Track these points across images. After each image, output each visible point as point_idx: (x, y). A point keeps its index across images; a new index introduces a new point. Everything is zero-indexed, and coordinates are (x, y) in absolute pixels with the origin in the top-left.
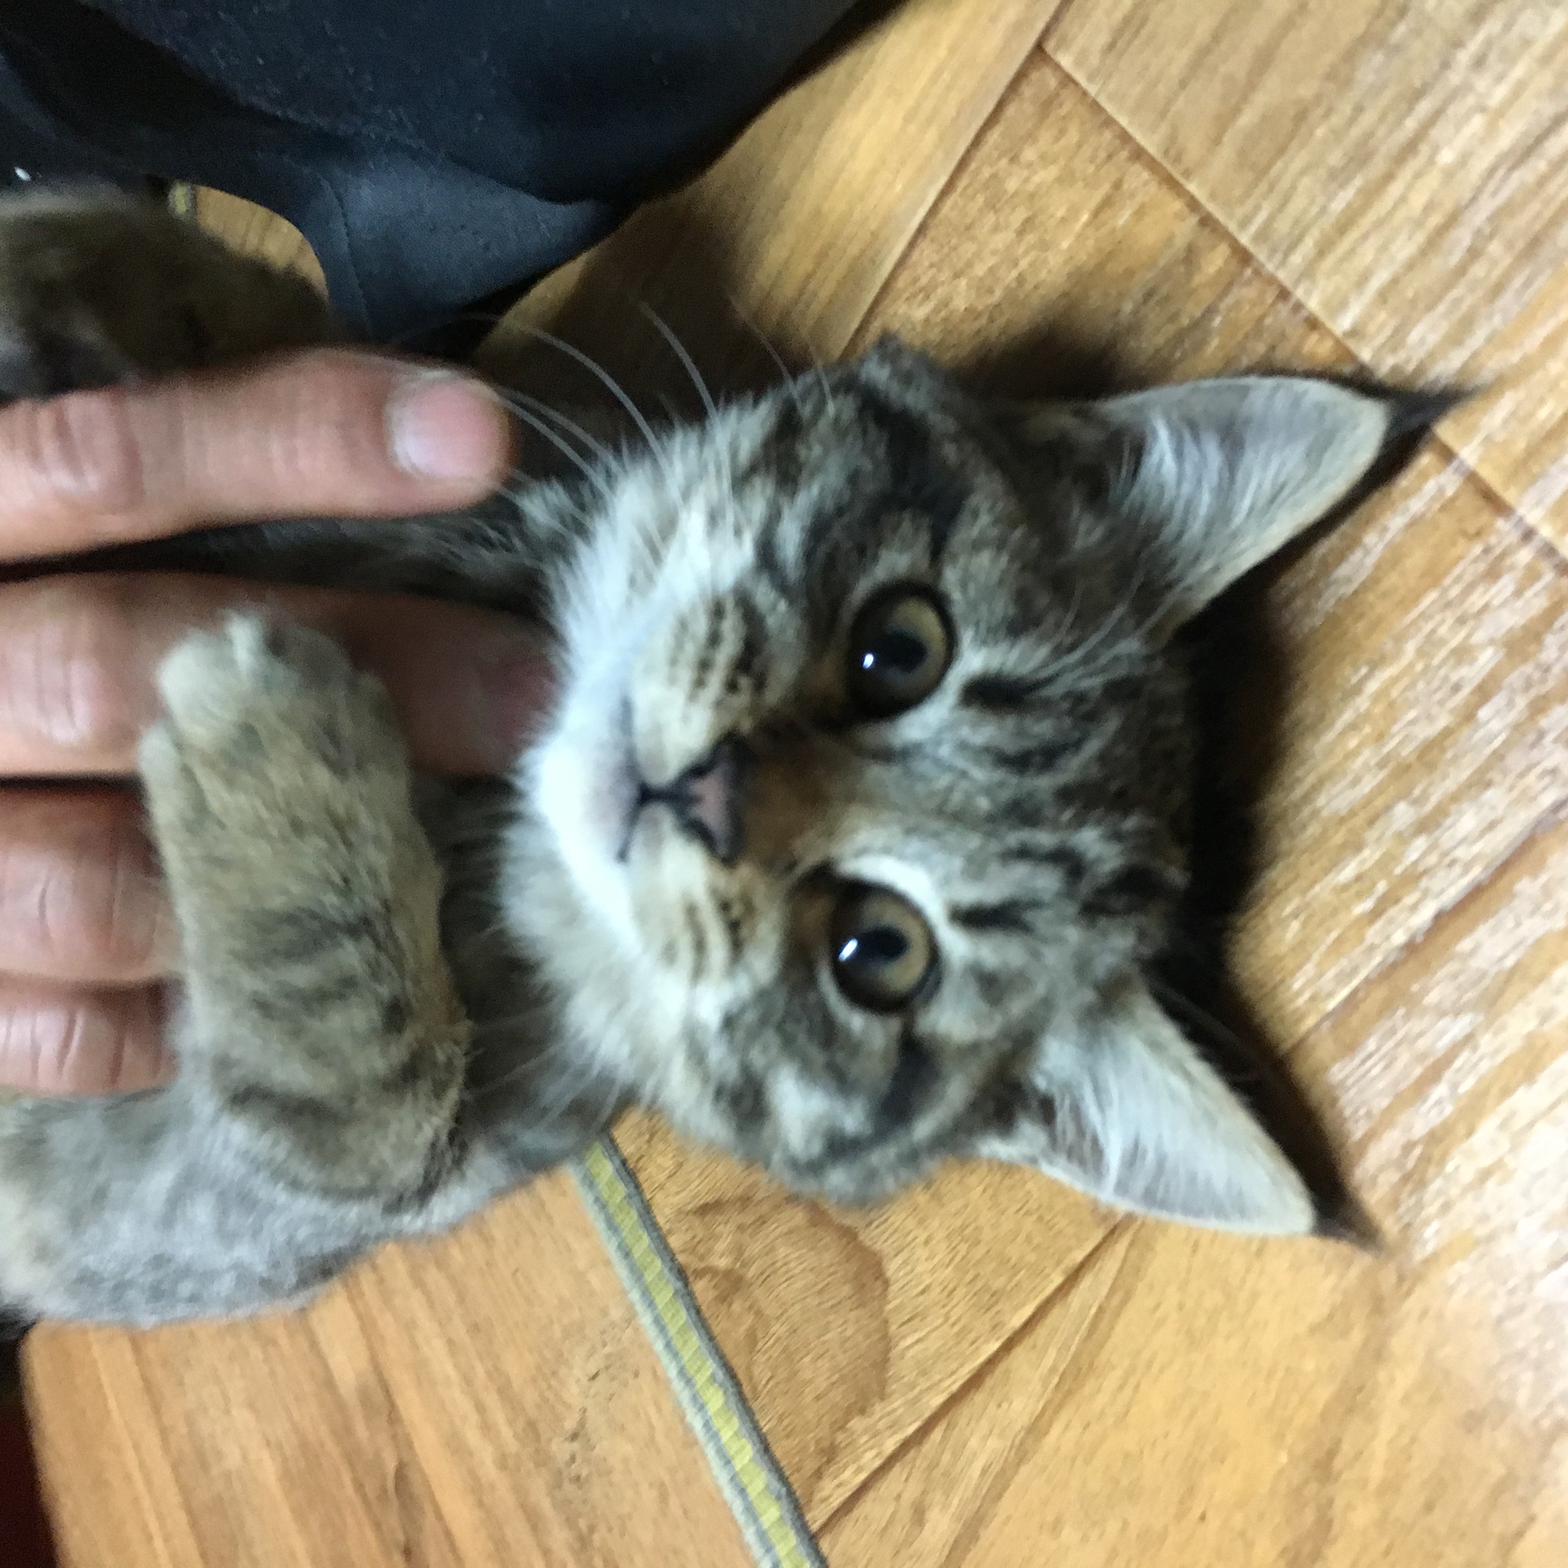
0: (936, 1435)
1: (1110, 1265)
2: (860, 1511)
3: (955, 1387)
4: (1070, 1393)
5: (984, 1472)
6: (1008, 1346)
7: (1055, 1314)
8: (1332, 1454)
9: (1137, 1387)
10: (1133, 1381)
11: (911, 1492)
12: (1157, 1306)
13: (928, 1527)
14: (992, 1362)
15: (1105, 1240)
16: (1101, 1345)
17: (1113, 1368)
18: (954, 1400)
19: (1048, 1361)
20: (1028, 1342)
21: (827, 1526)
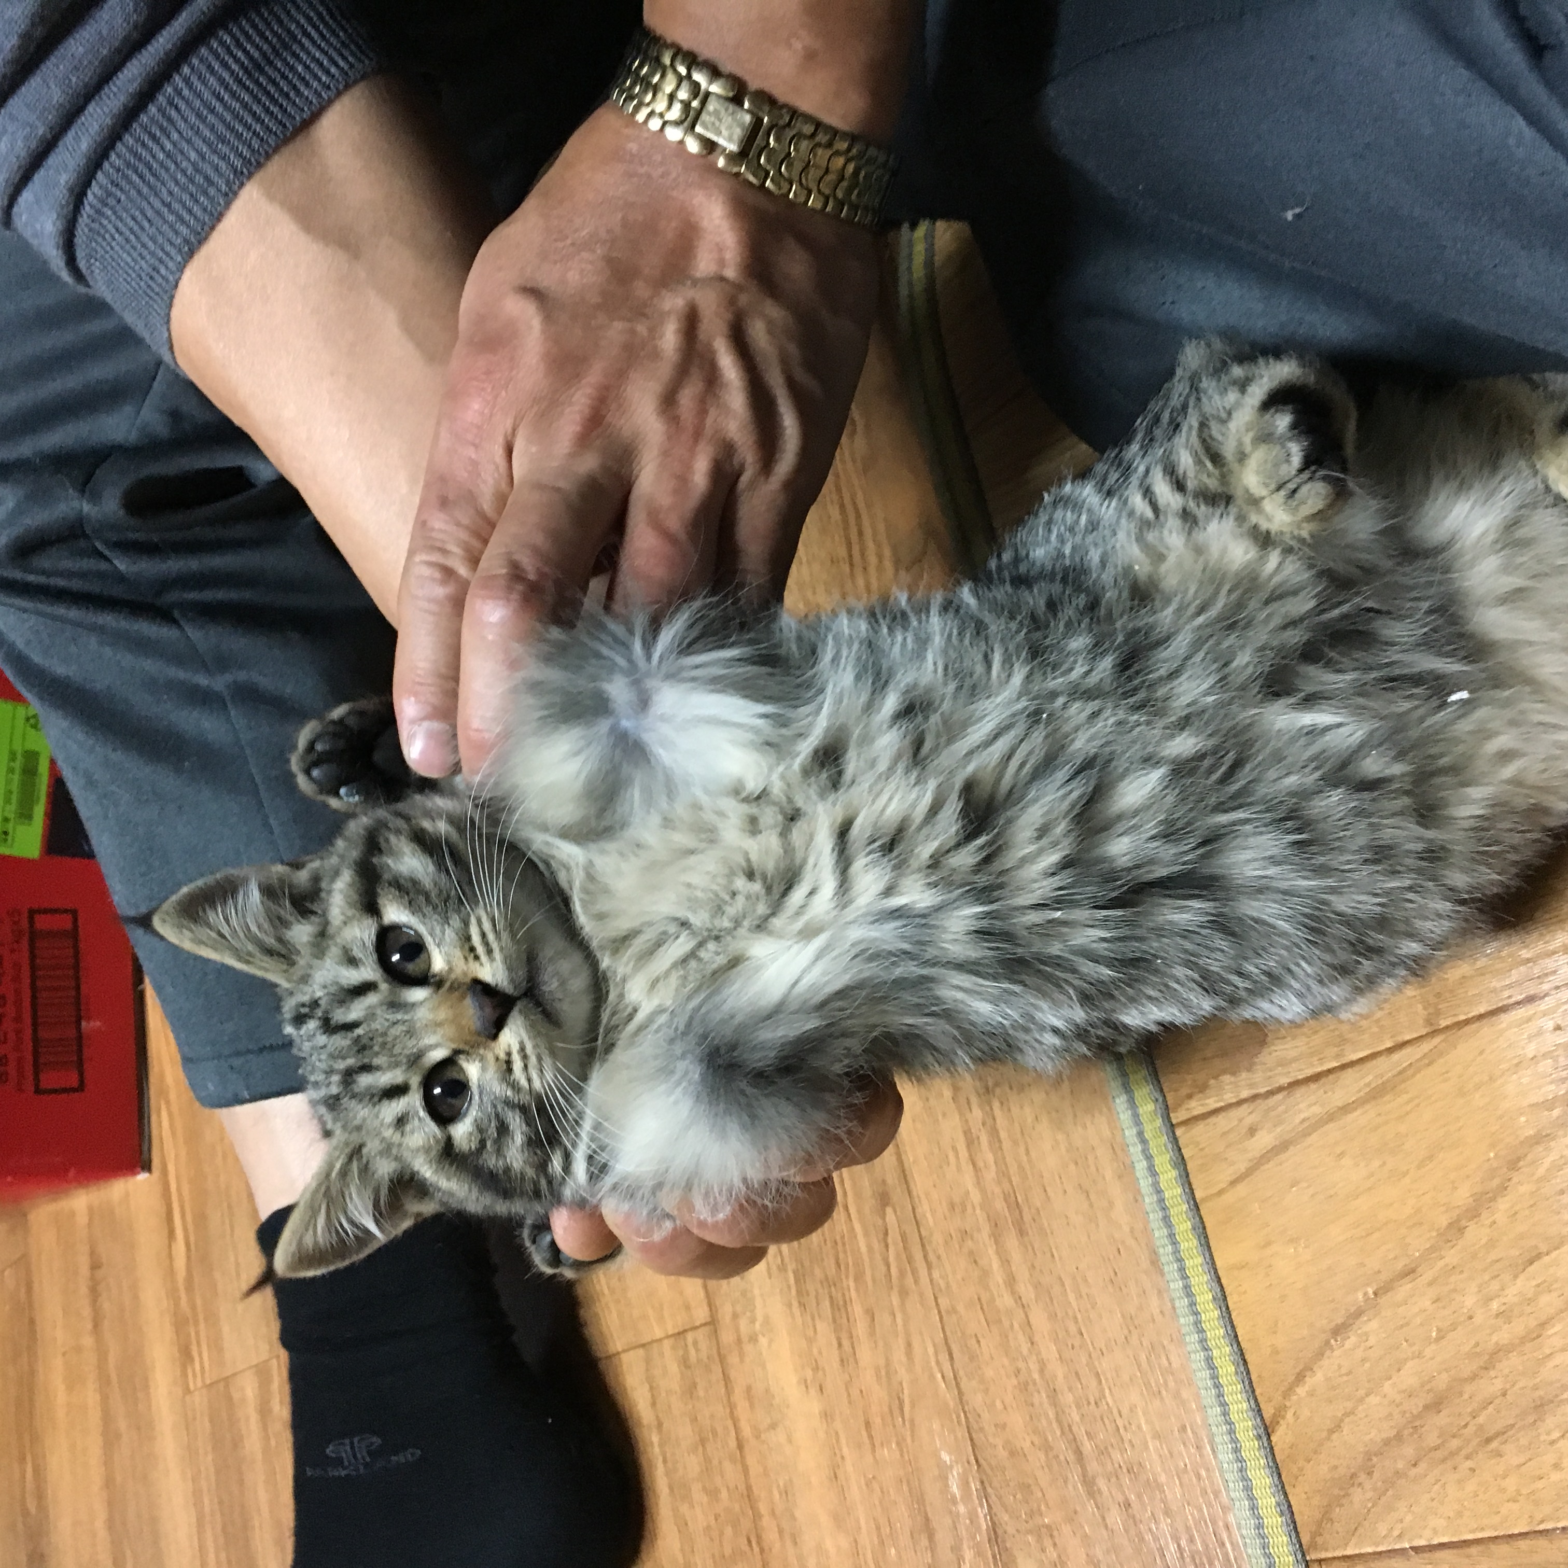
0: (1280, 1096)
1: (1426, 1046)
2: (1212, 1120)
3: (1300, 1077)
4: (1374, 1098)
5: (1304, 1120)
6: (1343, 1067)
7: (1381, 1060)
8: (1519, 1159)
9: (1418, 1105)
10: (1416, 1101)
11: (1250, 1120)
12: (1447, 1072)
13: (1255, 1139)
14: (1330, 1071)
15: (1427, 1035)
16: (1404, 1081)
17: (1407, 1093)
18: (1295, 1084)
19: (1367, 1080)
20: (1357, 1068)
21: (1185, 1123)
